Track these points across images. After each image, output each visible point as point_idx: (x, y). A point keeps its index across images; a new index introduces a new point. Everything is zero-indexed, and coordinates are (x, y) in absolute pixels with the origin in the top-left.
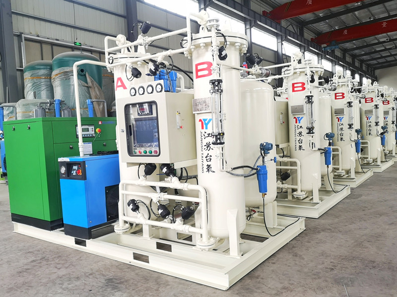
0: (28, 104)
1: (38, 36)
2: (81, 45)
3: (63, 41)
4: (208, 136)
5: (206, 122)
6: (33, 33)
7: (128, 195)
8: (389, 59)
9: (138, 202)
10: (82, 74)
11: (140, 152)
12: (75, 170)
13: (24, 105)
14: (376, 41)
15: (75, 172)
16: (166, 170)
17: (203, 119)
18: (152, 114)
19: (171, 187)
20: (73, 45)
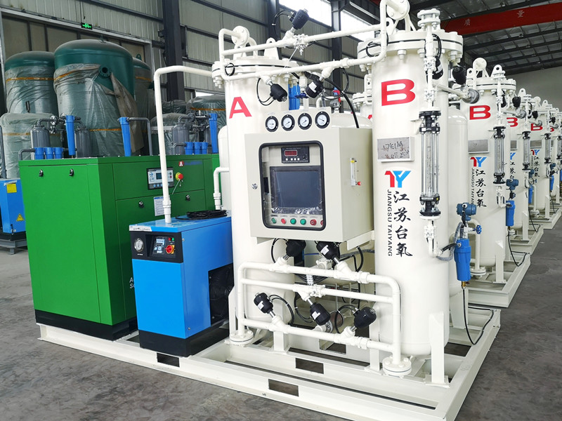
0: (19, 122)
1: (23, 11)
2: (91, 28)
3: (63, 20)
4: (403, 199)
5: (400, 176)
6: (15, 6)
7: (251, 285)
8: (520, 62)
9: (271, 298)
10: (105, 75)
11: (283, 221)
12: (160, 245)
13: (11, 123)
14: (506, 37)
15: (160, 248)
16: (328, 250)
17: (394, 172)
18: (309, 162)
19: (335, 277)
20: (80, 27)
